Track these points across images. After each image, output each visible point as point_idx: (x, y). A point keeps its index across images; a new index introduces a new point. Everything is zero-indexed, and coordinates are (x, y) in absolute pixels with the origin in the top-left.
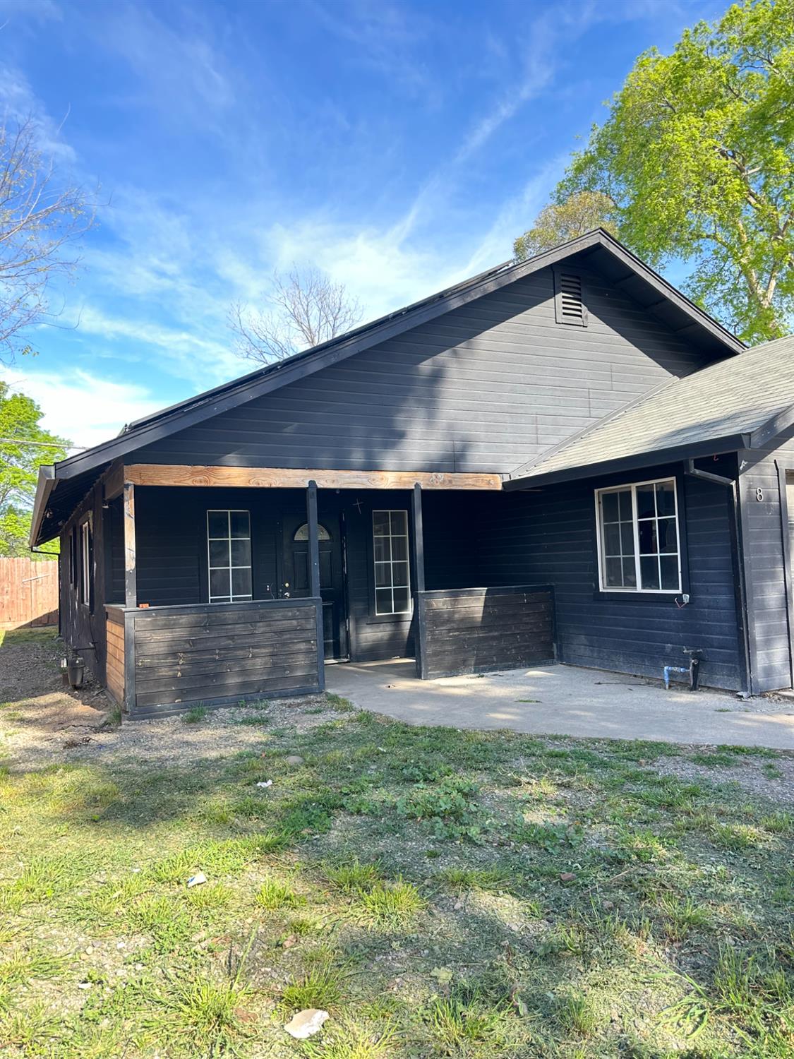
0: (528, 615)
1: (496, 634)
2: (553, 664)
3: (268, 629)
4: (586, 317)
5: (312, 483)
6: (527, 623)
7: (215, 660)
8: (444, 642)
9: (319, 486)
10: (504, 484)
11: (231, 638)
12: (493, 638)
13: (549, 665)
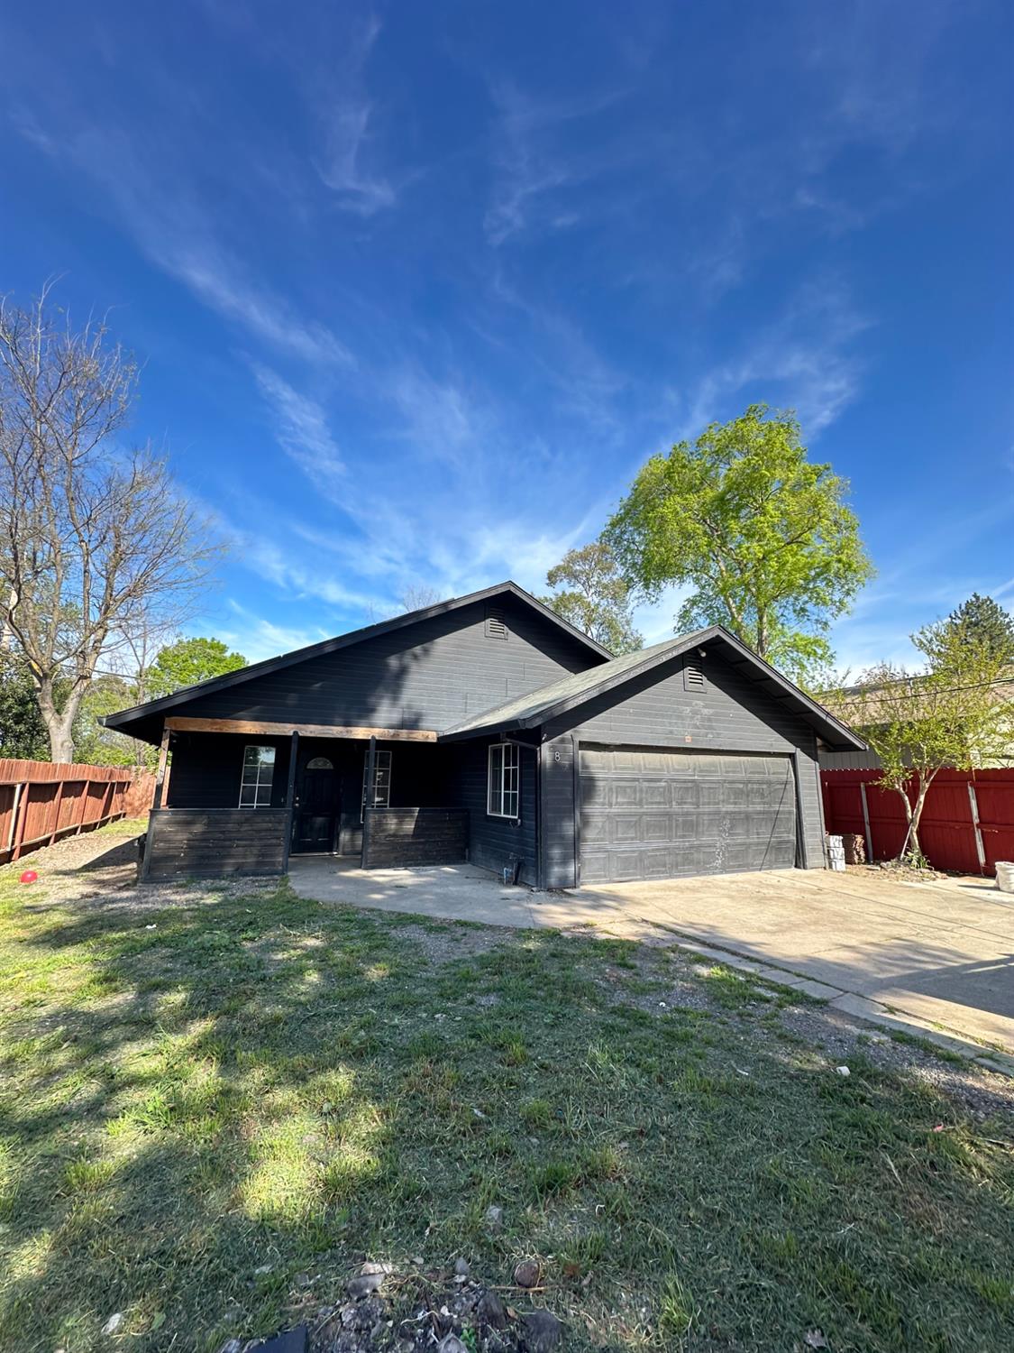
0: (449, 828)
1: (422, 840)
2: (465, 863)
3: (250, 828)
4: (507, 634)
5: (296, 733)
6: (447, 834)
7: (208, 847)
8: (382, 844)
9: (300, 734)
10: (438, 738)
11: (223, 832)
12: (420, 843)
13: (461, 864)
